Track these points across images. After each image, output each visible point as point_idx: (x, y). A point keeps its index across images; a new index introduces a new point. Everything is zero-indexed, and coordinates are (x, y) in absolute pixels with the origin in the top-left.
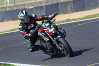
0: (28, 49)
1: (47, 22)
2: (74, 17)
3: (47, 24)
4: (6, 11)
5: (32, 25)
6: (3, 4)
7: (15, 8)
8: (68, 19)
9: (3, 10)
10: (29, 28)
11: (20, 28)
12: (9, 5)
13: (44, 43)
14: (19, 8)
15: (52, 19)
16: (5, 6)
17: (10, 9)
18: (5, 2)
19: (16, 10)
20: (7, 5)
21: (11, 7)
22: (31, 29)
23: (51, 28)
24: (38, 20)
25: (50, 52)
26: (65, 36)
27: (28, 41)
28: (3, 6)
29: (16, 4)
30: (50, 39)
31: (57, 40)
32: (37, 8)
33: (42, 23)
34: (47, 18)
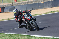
4: (28, 4)
7: (34, 3)
12: (30, 1)
13: (26, 24)
14: (36, 2)
16: (27, 1)
17: (31, 3)
26: (36, 20)
27: (18, 23)
31: (31, 23)
32: (46, 2)
33: (24, 14)
34: (27, 12)
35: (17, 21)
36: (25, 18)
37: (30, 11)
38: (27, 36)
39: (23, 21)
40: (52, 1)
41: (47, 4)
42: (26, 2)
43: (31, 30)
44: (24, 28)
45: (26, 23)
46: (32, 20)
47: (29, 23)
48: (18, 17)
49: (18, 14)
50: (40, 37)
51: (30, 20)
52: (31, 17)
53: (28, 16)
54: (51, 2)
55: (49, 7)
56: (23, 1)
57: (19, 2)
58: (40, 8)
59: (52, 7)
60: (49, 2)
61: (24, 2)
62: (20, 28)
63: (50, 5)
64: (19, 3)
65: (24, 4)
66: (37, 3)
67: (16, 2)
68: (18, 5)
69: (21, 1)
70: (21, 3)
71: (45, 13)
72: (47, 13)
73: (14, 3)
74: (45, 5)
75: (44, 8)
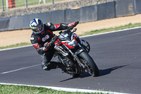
0: (43, 66)
3: (66, 35)
5: (48, 37)
6: (37, 3)
7: (54, 9)
8: (130, 24)
9: (38, 11)
11: (31, 41)
12: (45, 4)
14: (60, 8)
15: (72, 29)
16: (39, 5)
17: (48, 10)
18: (40, 1)
19: (56, 11)
20: (42, 5)
21: (47, 7)
22: (45, 42)
23: (70, 40)
24: (55, 30)
25: (70, 70)
26: (89, 50)
28: (37, 6)
29: (55, 3)
30: (70, 53)
32: (84, 8)
33: (60, 33)
34: (66, 28)
35: (41, 52)
36: (61, 45)
37: (75, 26)
40: (98, 6)
41: (87, 12)
42: (36, 8)
43: (76, 76)
44: (59, 70)
45: (63, 57)
46: (80, 49)
47: (73, 57)
48: (43, 40)
49: (43, 33)
51: (75, 49)
52: (77, 40)
53: (69, 38)
54: (96, 8)
55: (90, 19)
56: (30, 4)
57: (19, 8)
59: (98, 20)
60: (92, 7)
61: (31, 7)
62: (48, 69)
63: (93, 16)
64: (20, 11)
65: (31, 12)
66: (62, 11)
67: (12, 7)
68: (18, 14)
69: (24, 5)
70: (25, 11)
72: (86, 33)
73: (7, 10)
74: (81, 14)
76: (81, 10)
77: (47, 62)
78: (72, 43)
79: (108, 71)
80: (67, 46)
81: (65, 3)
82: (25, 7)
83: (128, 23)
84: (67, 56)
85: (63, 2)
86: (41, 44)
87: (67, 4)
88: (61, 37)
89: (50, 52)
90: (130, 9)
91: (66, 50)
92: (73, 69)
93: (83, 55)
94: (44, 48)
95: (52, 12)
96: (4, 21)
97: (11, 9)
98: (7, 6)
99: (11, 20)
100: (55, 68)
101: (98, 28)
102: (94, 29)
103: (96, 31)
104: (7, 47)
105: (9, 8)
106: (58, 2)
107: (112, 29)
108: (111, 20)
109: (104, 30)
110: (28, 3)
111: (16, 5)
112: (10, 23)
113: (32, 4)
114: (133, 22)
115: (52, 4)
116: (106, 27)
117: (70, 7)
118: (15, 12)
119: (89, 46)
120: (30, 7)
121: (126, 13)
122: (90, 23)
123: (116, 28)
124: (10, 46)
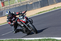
0: (13, 32)
1: (21, 16)
2: (58, 6)
3: (22, 17)
4: (16, 7)
5: (14, 18)
6: (14, 3)
7: (22, 5)
8: (55, 8)
9: (14, 7)
10: (12, 20)
14: (24, 4)
16: (15, 4)
17: (19, 6)
18: (15, 2)
20: (16, 4)
21: (19, 4)
23: (24, 19)
26: (32, 22)
27: (13, 27)
28: (14, 4)
29: (22, 2)
31: (28, 25)
32: (35, 3)
33: (19, 16)
36: (20, 21)
38: (18, 40)
39: (18, 24)
40: (40, 1)
41: (36, 5)
42: (14, 5)
43: (28, 34)
46: (28, 22)
47: (26, 26)
50: (32, 40)
54: (40, 2)
55: (38, 7)
57: (7, 6)
58: (29, 9)
59: (41, 7)
60: (38, 2)
63: (39, 6)
64: (7, 7)
65: (12, 7)
66: (25, 5)
67: (4, 6)
68: (6, 9)
69: (8, 5)
70: (9, 7)
71: (34, 14)
72: (37, 14)
73: (1, 8)
74: (33, 6)
75: (33, 9)
76: (33, 4)
77: (15, 30)
78: (24, 20)
79: (41, 31)
80: (23, 22)
81: (26, 2)
82: (9, 6)
83: (54, 7)
84: (23, 26)
85: (25, 1)
86: (12, 22)
87: (27, 2)
88: (20, 18)
89: (16, 25)
90: (54, 1)
91: (23, 23)
92: (26, 31)
93: (30, 25)
94: (13, 24)
95: (21, 6)
96: (1, 13)
97: (3, 7)
98: (1, 6)
99: (3, 12)
100: (19, 32)
101: (41, 11)
102: (40, 12)
103: (41, 12)
104: (3, 24)
105: (2, 6)
106: (23, 2)
107: (47, 11)
108: (47, 7)
109: (44, 11)
110: (10, 3)
111: (5, 5)
112: (3, 13)
113: (12, 4)
114: (56, 7)
115: (20, 3)
116: (45, 10)
117: (28, 3)
118: (5, 8)
119: (32, 20)
120: (11, 5)
121: (53, 3)
122: (38, 9)
123: (49, 10)
124: (4, 23)
